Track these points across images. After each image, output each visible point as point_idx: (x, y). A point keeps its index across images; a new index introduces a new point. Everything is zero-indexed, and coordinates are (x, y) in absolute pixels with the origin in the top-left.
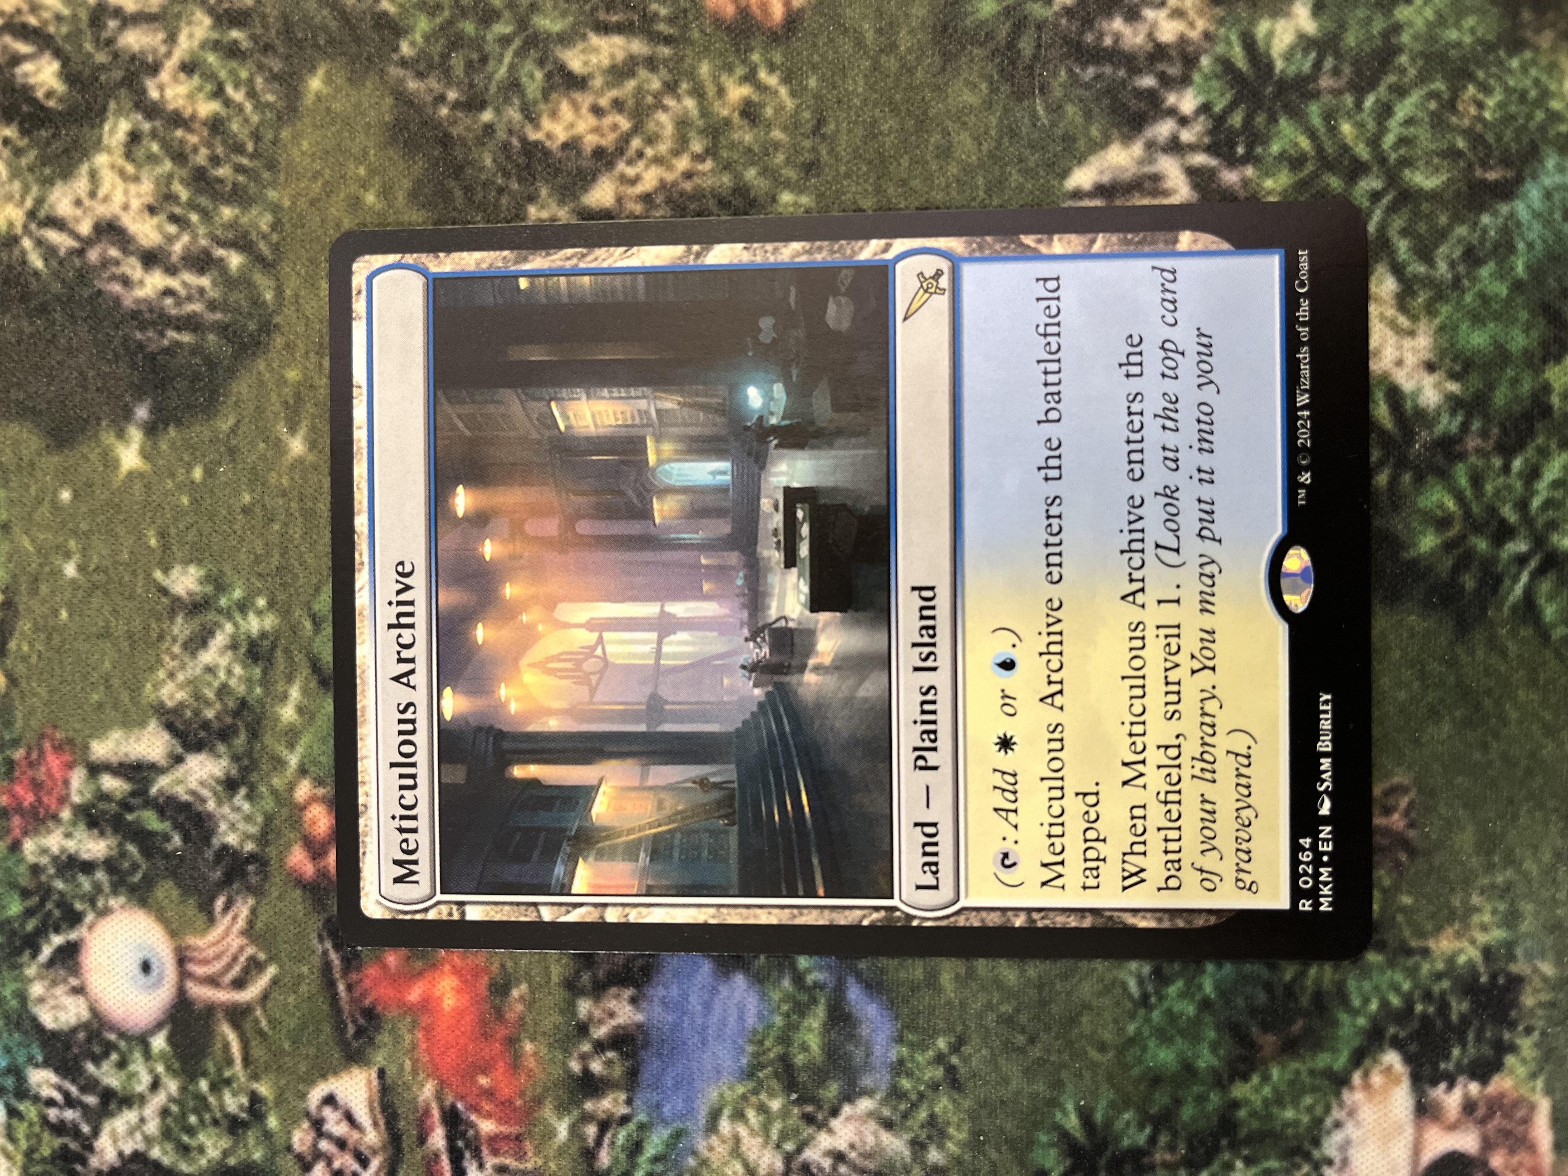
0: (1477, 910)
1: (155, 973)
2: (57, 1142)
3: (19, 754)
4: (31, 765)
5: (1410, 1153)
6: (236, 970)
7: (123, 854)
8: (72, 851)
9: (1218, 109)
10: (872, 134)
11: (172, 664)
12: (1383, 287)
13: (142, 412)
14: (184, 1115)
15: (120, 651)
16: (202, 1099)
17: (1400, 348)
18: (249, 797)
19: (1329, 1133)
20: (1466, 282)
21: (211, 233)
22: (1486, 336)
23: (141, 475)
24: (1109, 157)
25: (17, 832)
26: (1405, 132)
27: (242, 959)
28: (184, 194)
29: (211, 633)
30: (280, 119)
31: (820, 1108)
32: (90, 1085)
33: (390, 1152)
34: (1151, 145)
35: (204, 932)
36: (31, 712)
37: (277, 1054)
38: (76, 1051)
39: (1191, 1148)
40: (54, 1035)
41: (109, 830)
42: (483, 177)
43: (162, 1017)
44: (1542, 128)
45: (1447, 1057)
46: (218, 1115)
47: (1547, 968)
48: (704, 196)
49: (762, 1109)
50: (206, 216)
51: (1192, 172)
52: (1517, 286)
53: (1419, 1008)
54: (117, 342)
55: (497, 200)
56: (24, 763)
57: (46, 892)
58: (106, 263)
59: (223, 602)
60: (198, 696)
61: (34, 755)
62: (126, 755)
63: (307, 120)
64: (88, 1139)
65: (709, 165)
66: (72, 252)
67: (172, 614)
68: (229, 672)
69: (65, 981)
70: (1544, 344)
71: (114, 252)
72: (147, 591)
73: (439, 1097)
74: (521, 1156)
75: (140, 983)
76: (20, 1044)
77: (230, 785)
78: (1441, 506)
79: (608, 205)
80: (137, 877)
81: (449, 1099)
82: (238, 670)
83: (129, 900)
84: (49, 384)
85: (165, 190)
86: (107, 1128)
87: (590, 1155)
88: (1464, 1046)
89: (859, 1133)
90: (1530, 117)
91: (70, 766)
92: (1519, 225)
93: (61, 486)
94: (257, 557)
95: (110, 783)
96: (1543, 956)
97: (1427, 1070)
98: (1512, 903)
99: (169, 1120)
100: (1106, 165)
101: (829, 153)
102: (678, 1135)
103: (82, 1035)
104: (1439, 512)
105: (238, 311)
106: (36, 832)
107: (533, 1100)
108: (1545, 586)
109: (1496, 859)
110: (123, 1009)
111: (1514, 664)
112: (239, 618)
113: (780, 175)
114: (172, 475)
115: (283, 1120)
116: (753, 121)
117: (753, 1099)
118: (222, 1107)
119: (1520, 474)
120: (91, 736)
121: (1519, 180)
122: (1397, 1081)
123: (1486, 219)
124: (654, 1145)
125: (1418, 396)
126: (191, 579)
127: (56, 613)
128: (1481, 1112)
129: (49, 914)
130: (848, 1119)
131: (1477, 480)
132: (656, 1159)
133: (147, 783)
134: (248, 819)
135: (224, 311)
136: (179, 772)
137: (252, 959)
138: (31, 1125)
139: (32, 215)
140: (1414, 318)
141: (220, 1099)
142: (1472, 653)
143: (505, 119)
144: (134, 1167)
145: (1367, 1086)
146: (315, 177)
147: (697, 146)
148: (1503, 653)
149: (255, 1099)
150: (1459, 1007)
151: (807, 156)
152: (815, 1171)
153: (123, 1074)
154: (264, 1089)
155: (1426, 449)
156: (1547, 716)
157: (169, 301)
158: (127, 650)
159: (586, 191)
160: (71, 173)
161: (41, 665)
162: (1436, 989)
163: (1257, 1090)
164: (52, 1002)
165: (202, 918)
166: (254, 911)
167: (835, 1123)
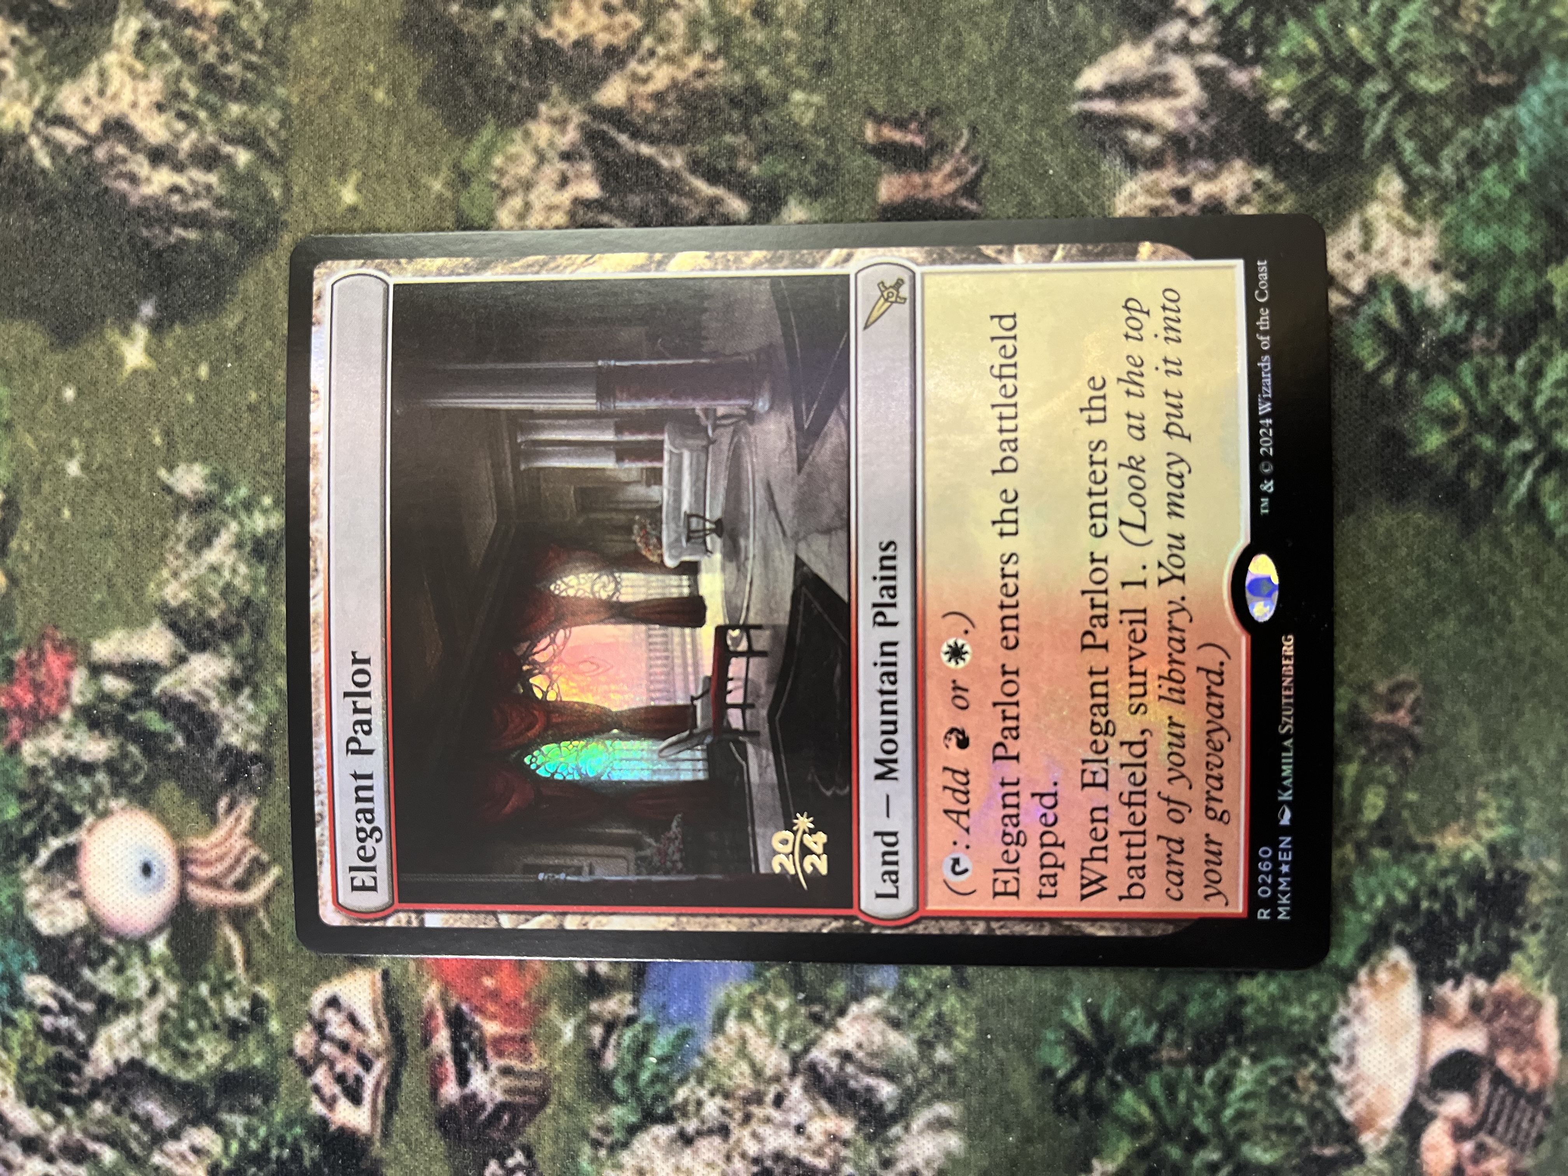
0: (1483, 806)
1: (155, 876)
2: (52, 1051)
3: (19, 655)
4: (32, 666)
5: (1416, 1051)
6: (239, 872)
7: (125, 755)
8: (72, 753)
9: (1227, 10)
10: (884, 34)
11: (176, 563)
12: (1390, 188)
13: (147, 310)
14: (183, 1021)
15: (123, 550)
16: (202, 1003)
17: (1406, 248)
18: (253, 697)
19: (1335, 1030)
20: (1470, 184)
21: (219, 130)
22: (1491, 238)
23: (146, 373)
24: (1119, 57)
25: (16, 734)
26: (1410, 37)
27: (245, 860)
28: (192, 91)
29: (216, 532)
30: (289, 16)
31: (827, 1007)
32: (86, 992)
33: (394, 1053)
34: (1161, 46)
35: (206, 833)
36: (32, 613)
37: (280, 956)
38: (72, 956)
39: (1198, 1045)
40: (50, 941)
41: (110, 732)
42: (494, 75)
43: (163, 920)
44: (1544, 35)
45: (1453, 954)
46: (218, 1020)
47: (1553, 865)
48: (716, 95)
49: (769, 1009)
50: (215, 113)
51: (1201, 73)
52: (1520, 189)
53: (1425, 904)
54: (122, 240)
55: (508, 98)
56: (23, 664)
57: (45, 794)
58: (113, 160)
59: (228, 500)
60: (202, 596)
61: (35, 656)
62: (129, 655)
63: (317, 17)
64: (83, 1047)
65: (720, 63)
66: (79, 150)
67: (176, 512)
68: (234, 571)
69: (62, 885)
70: (1546, 246)
71: (121, 150)
72: (151, 490)
73: (444, 998)
74: (526, 1057)
75: (141, 886)
76: (15, 950)
77: (234, 685)
78: (1447, 405)
79: (619, 103)
80: (139, 779)
81: (454, 1001)
82: (243, 569)
83: (130, 801)
84: (53, 282)
85: (173, 87)
86: (103, 1035)
87: (595, 1055)
88: (1470, 942)
89: (867, 1033)
90: (1531, 24)
91: (71, 667)
92: (1521, 129)
93: (65, 384)
94: (263, 455)
95: (112, 683)
96: (1548, 852)
97: (1434, 967)
98: (1518, 800)
99: (167, 1026)
100: (1117, 65)
101: (840, 53)
102: (685, 1035)
103: (79, 941)
104: (1445, 410)
105: (245, 208)
106: (35, 733)
107: (538, 1001)
108: (1549, 484)
109: (1501, 756)
110: (121, 913)
111: (1519, 561)
112: (244, 517)
113: (792, 75)
114: (178, 373)
115: (284, 1023)
116: (766, 20)
117: (760, 999)
118: (222, 1010)
119: (1524, 374)
120: (94, 636)
121: (1520, 85)
122: (1404, 978)
123: (1488, 123)
124: (661, 1045)
125: (1424, 296)
126: (197, 478)
127: (58, 512)
128: (1488, 1009)
129: (47, 817)
130: (855, 1019)
131: (1482, 379)
132: (662, 1060)
133: (150, 682)
134: (252, 719)
135: (232, 208)
136: (183, 671)
137: (255, 860)
138: (25, 1033)
139: (39, 113)
140: (1421, 219)
141: (221, 1003)
142: (1476, 550)
143: (516, 17)
144: (129, 1075)
145: (1373, 983)
146: (324, 74)
147: (709, 45)
148: (1508, 551)
149: (257, 1002)
150: (1465, 904)
151: (819, 56)
152: (822, 1071)
153: (120, 980)
154: (265, 992)
155: (1433, 348)
156: (1551, 613)
157: (176, 198)
158: (131, 549)
159: (597, 89)
160: (80, 71)
161: (42, 565)
162: (1442, 885)
163: (1263, 987)
164: (48, 907)
165: (205, 819)
166: (257, 812)
167: (842, 1023)
